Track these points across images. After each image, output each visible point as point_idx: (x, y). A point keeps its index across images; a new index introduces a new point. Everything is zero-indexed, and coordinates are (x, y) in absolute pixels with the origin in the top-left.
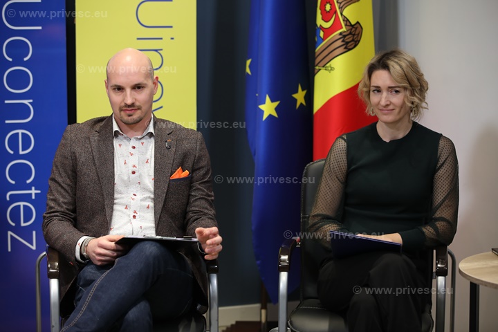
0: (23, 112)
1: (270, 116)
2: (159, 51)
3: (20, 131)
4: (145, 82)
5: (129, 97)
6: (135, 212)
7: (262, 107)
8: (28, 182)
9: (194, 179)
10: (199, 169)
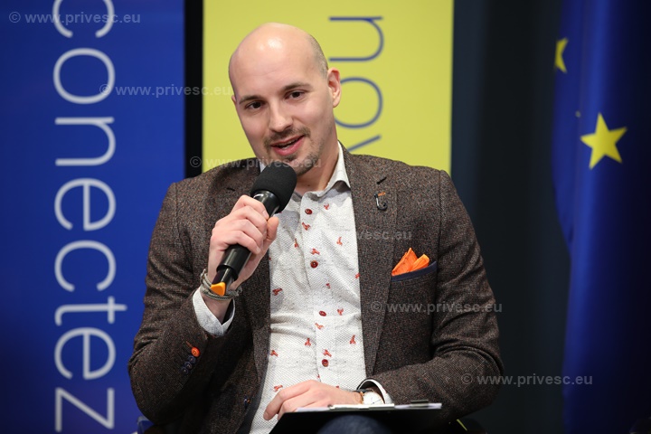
0: (93, 141)
1: (606, 160)
3: (87, 183)
4: (306, 81)
5: (280, 115)
6: (326, 353)
7: (588, 140)
8: (102, 286)
9: (442, 273)
10: (452, 248)
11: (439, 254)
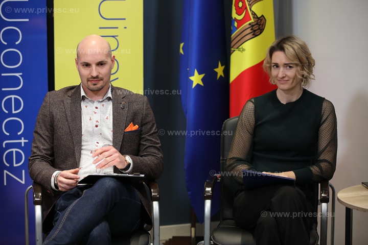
2: (116, 37)
5: (95, 71)
9: (143, 132)
10: (146, 123)
11: (141, 125)
